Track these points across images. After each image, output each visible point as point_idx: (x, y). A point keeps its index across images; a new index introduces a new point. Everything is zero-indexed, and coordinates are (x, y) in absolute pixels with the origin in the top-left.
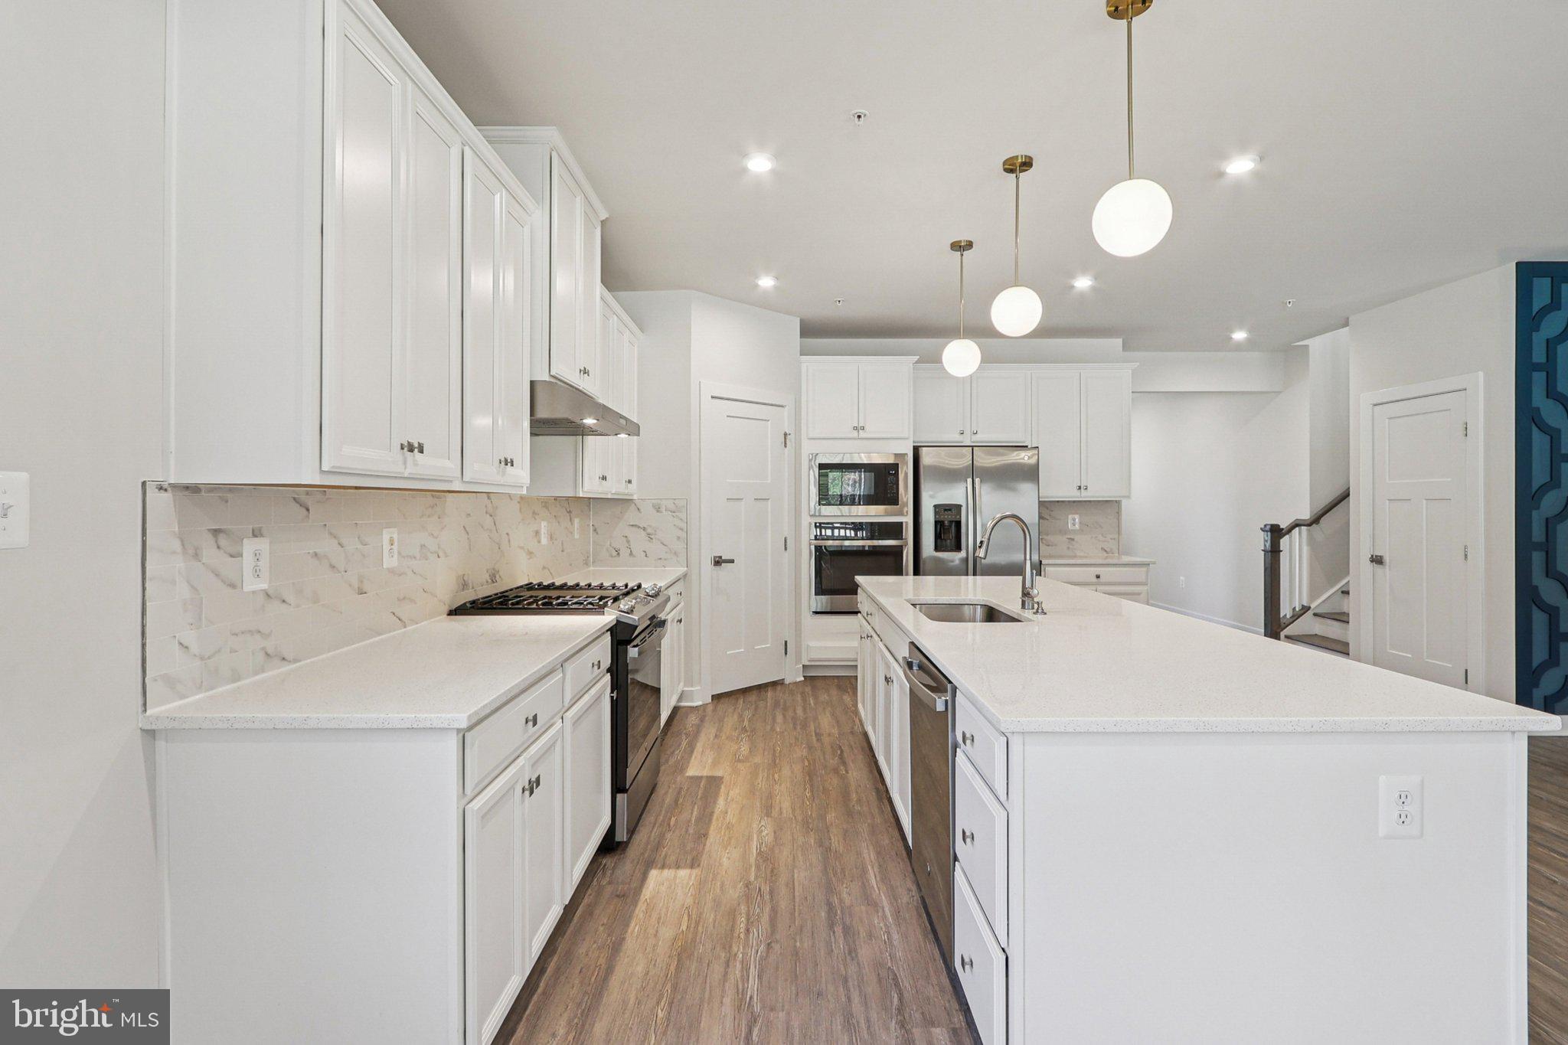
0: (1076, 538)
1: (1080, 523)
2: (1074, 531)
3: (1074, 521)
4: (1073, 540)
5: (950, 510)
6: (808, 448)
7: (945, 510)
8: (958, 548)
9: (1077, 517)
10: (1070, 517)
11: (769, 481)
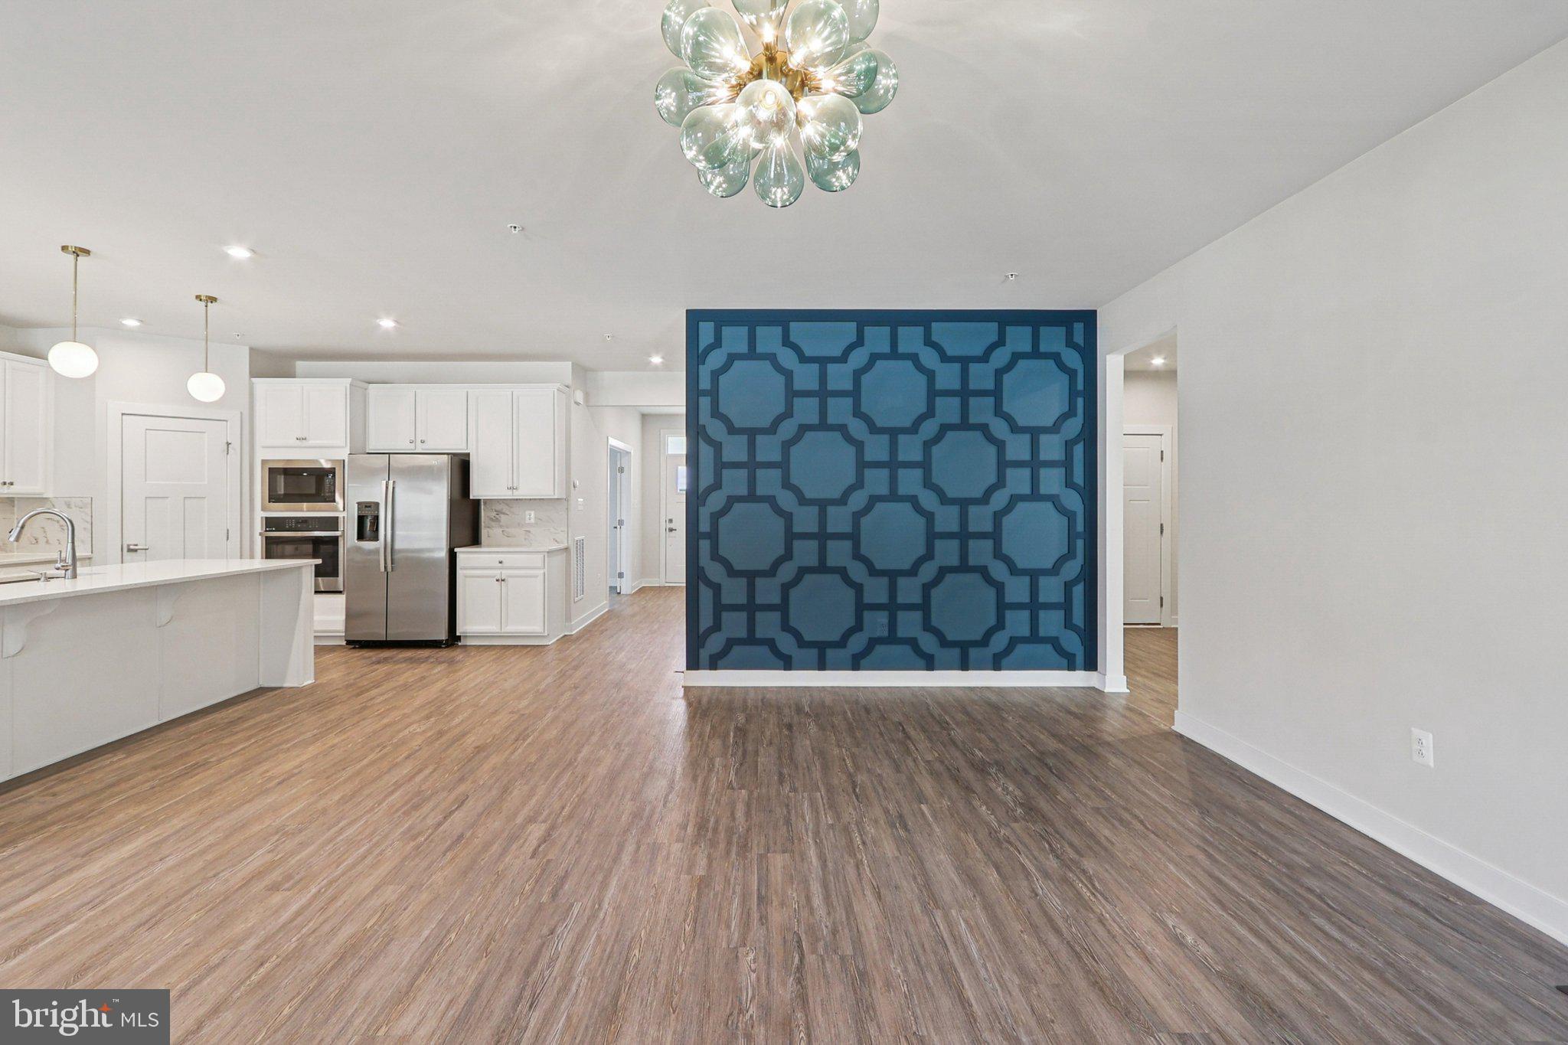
0: (531, 529)
1: (535, 518)
2: (530, 525)
3: (530, 516)
4: (529, 532)
5: (370, 507)
6: (261, 455)
7: (366, 507)
8: (376, 538)
9: (533, 513)
10: (527, 512)
11: (206, 483)
